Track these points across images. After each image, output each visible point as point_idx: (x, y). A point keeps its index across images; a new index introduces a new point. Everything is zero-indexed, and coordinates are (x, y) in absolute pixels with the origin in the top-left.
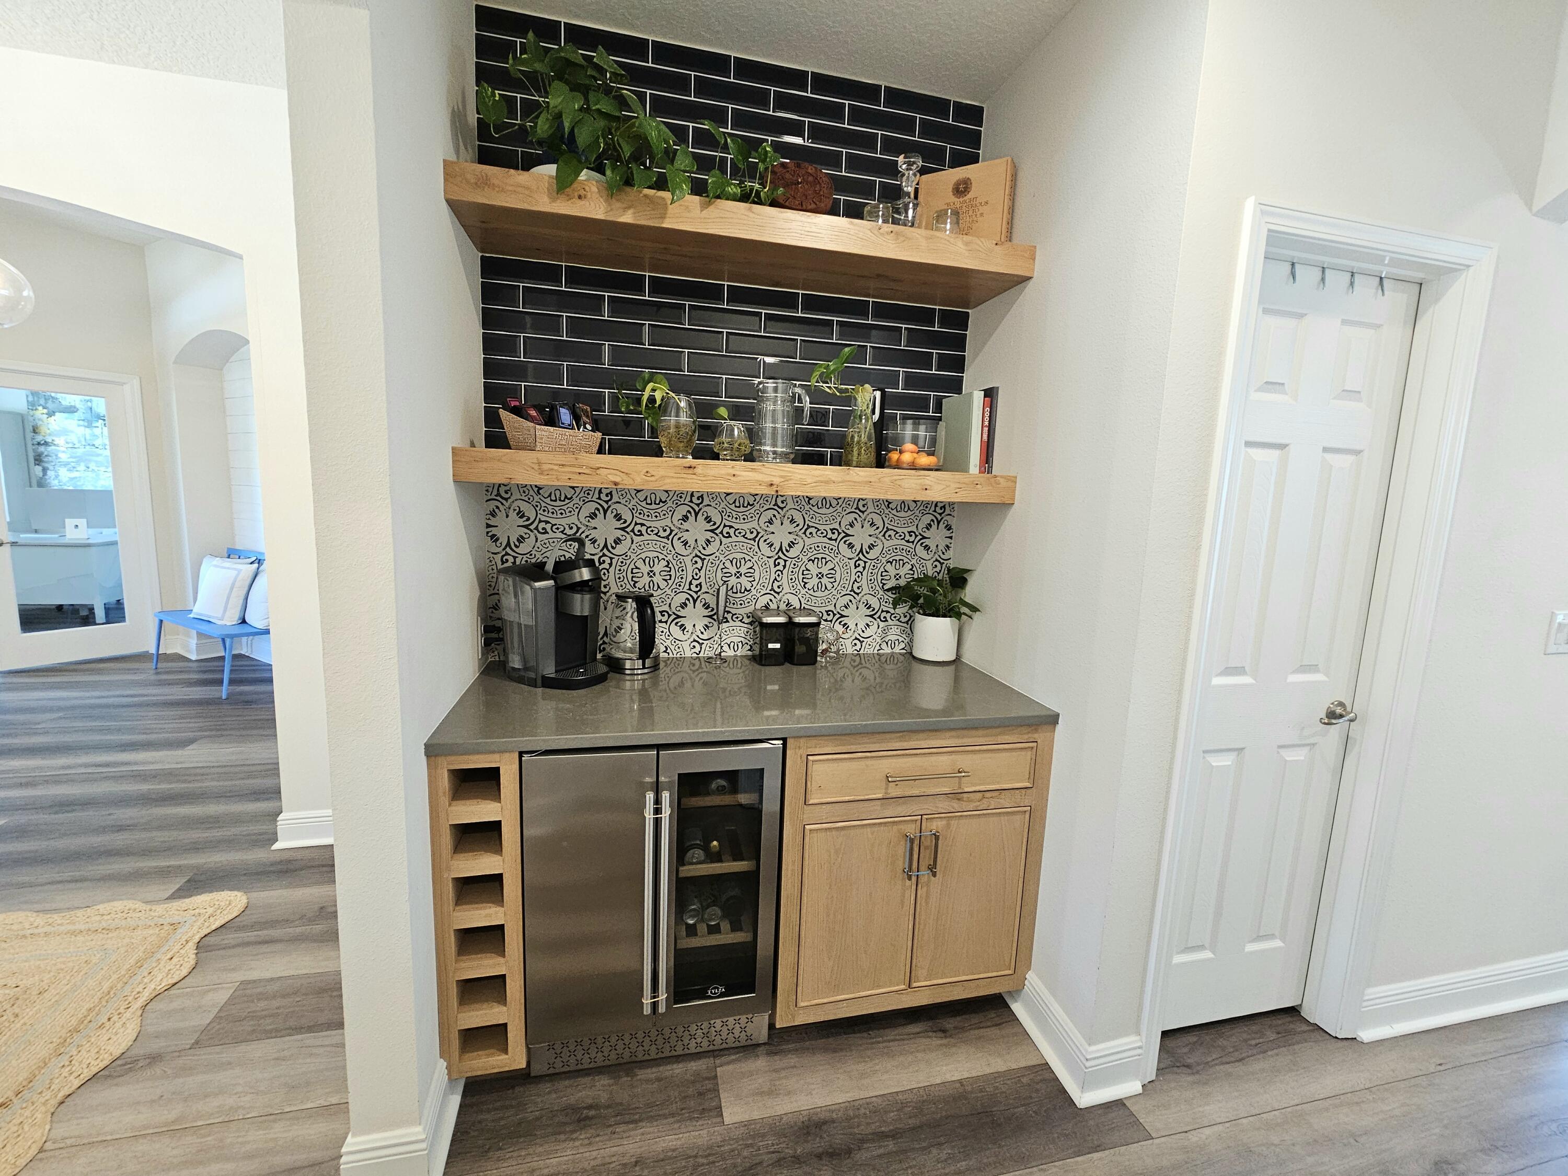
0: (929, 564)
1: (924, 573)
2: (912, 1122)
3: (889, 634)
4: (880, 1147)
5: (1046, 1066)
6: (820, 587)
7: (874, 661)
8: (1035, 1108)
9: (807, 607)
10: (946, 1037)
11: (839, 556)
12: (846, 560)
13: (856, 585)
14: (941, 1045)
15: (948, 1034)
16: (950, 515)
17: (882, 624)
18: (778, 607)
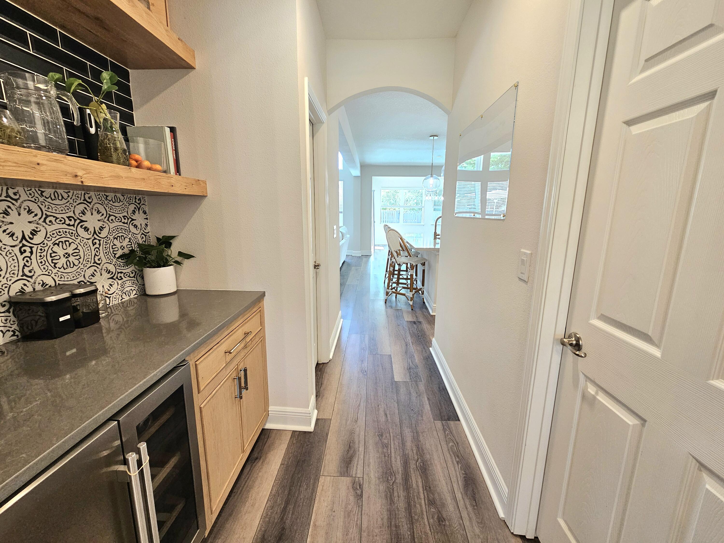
0: (139, 236)
1: (137, 243)
2: (286, 492)
3: (125, 287)
4: (289, 512)
5: (294, 432)
6: (69, 264)
7: (120, 308)
8: (306, 445)
9: (61, 283)
10: (260, 459)
11: (79, 237)
12: (85, 240)
13: (97, 258)
14: (262, 463)
15: (259, 457)
16: (144, 204)
17: (120, 282)
18: (34, 289)
